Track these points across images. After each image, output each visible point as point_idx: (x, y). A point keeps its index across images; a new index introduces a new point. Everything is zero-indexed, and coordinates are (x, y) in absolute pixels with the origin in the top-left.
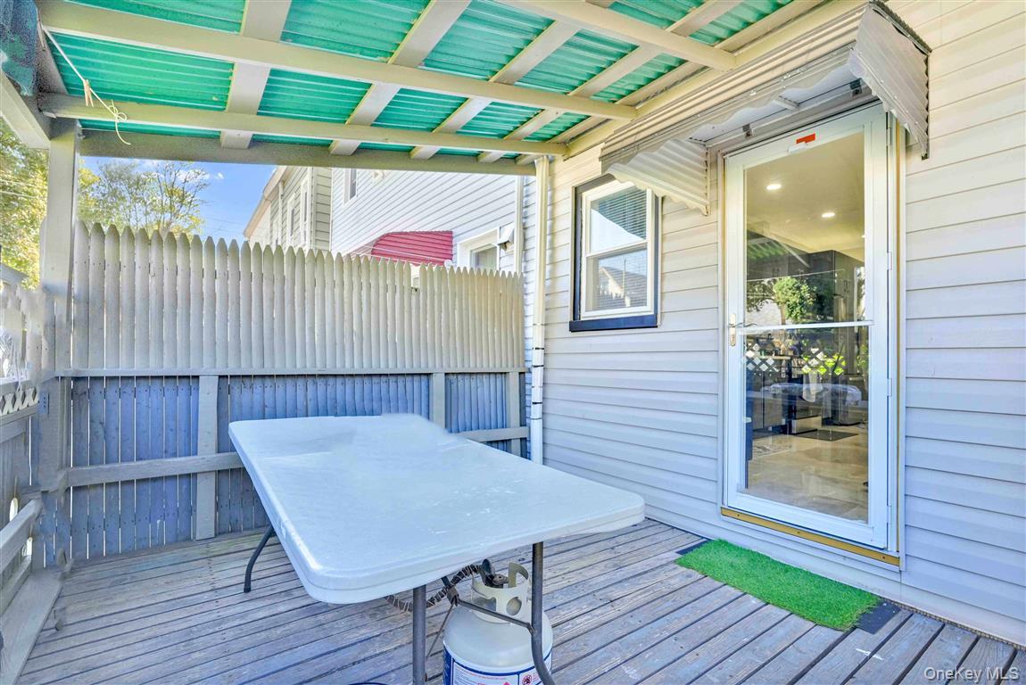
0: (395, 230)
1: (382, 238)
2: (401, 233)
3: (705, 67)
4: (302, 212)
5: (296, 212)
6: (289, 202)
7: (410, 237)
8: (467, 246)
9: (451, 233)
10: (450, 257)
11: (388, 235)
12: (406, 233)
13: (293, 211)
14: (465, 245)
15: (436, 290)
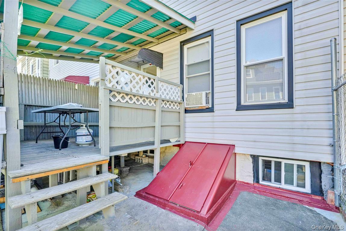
0: (72, 75)
1: (67, 77)
2: (74, 76)
3: (152, 42)
4: (37, 67)
5: (34, 66)
6: (30, 62)
7: (76, 77)
8: (93, 81)
9: (89, 77)
10: (89, 83)
11: (69, 76)
12: (75, 76)
13: (33, 65)
14: (93, 80)
15: (82, 90)
